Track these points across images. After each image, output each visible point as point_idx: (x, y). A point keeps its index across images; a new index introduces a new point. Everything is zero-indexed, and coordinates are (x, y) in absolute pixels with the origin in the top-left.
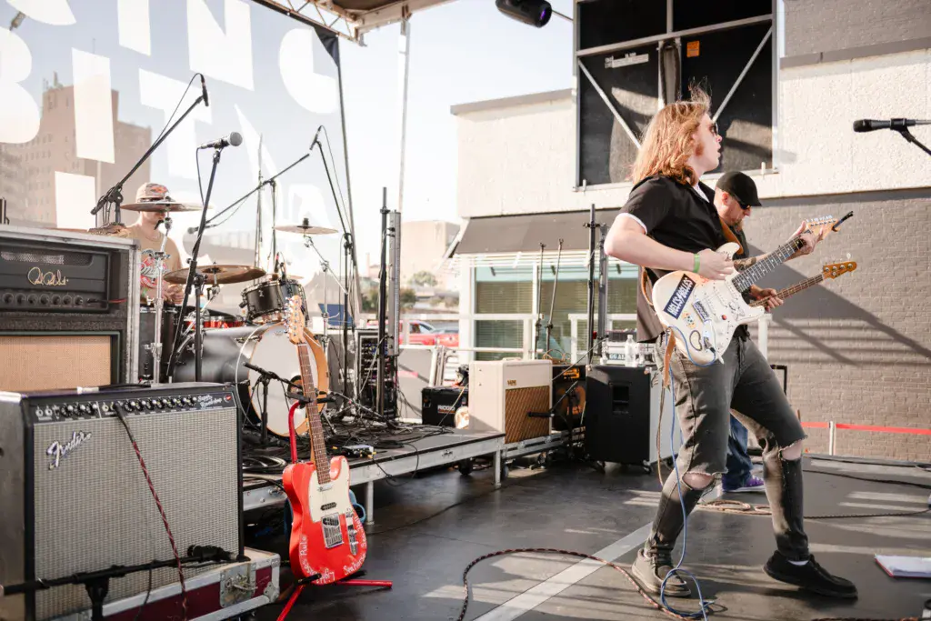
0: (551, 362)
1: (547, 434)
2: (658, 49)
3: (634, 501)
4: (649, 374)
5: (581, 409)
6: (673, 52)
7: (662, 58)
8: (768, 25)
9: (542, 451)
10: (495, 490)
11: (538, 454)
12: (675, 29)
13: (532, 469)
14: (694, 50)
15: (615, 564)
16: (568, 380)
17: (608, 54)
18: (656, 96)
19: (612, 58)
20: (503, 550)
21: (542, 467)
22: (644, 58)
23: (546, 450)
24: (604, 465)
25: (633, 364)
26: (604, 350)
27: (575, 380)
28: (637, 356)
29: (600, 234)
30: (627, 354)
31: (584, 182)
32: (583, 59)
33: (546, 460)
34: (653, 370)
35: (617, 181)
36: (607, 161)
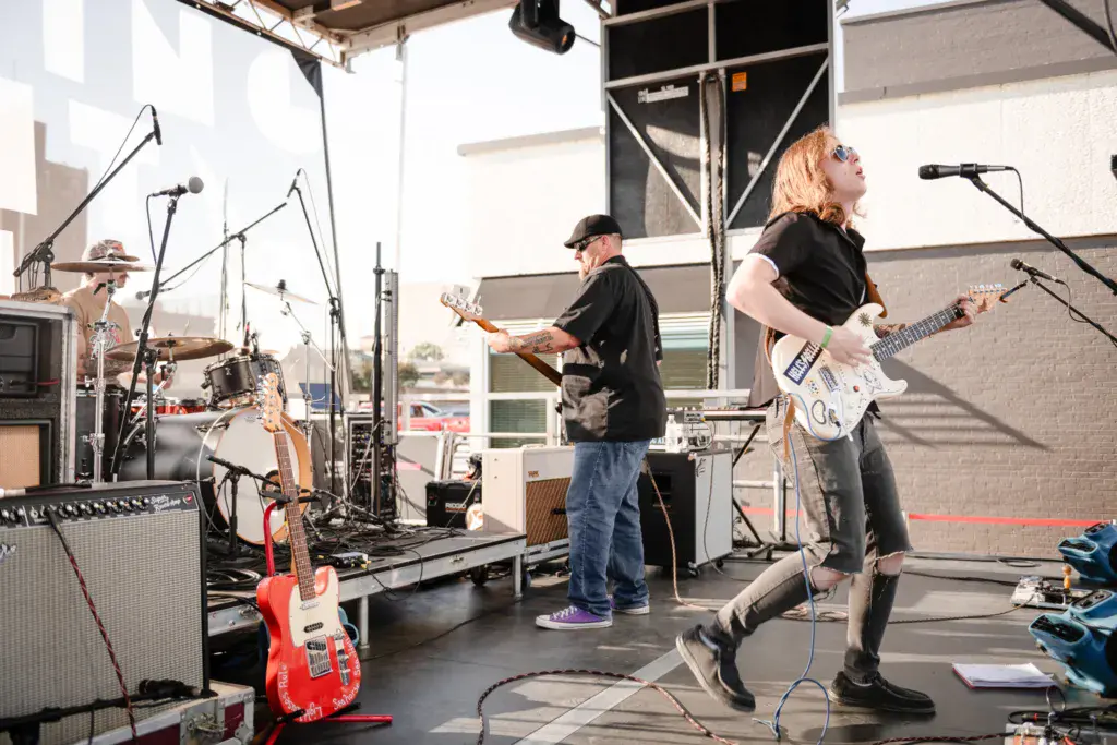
2: (699, 81)
4: (694, 461)
6: (717, 86)
7: (704, 95)
8: (823, 55)
10: (515, 602)
11: (564, 559)
12: (719, 58)
13: (559, 575)
14: (740, 83)
15: (657, 684)
17: (643, 86)
18: (697, 135)
19: (647, 91)
20: (525, 673)
22: (683, 92)
25: (675, 449)
28: (680, 440)
32: (613, 92)
34: (699, 456)
35: (654, 235)
36: (643, 212)
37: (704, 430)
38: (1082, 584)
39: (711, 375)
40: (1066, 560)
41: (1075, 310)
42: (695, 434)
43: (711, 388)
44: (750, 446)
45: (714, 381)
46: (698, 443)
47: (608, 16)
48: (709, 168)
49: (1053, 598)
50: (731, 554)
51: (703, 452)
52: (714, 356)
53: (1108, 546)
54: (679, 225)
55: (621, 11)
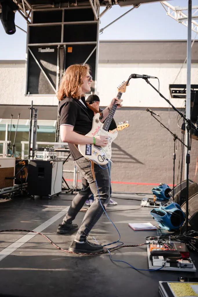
0: (15, 158)
1: (13, 186)
2: (58, 48)
3: (46, 209)
4: (52, 163)
5: (26, 176)
6: (63, 50)
7: (59, 51)
8: (95, 45)
9: (10, 192)
11: (9, 193)
12: (64, 42)
13: (6, 199)
14: (70, 50)
15: (41, 233)
16: (21, 166)
17: (40, 47)
18: (56, 65)
19: (41, 48)
21: (10, 198)
22: (53, 50)
23: (12, 192)
24: (34, 196)
25: (46, 160)
26: (35, 154)
27: (23, 165)
28: (48, 157)
29: (35, 112)
30: (44, 156)
31: (29, 93)
32: (30, 47)
33: (12, 195)
34: (53, 162)
35: (41, 93)
36: (38, 86)
37: (55, 154)
38: (158, 200)
39: (57, 138)
40: (154, 194)
41: (162, 124)
42: (52, 155)
43: (56, 142)
44: (67, 160)
45: (57, 140)
46: (53, 158)
47: (30, 23)
48: (59, 75)
49: (151, 204)
50: (61, 192)
51: (55, 161)
52: (58, 132)
53: (165, 190)
54: (49, 91)
55: (34, 22)
